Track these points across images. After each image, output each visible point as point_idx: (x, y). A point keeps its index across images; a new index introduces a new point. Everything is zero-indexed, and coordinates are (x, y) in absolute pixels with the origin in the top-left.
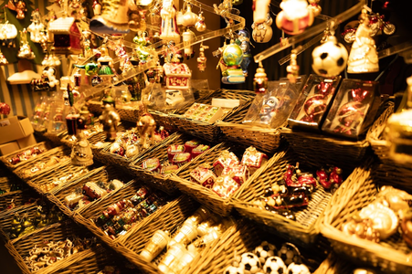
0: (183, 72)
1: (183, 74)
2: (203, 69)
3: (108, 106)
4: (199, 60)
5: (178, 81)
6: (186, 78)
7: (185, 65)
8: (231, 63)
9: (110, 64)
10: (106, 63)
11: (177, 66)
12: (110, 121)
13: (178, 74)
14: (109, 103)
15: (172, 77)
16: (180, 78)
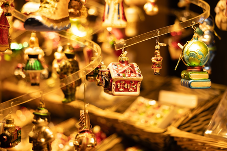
0: (133, 75)
1: (133, 77)
2: (158, 71)
3: (41, 120)
4: (153, 60)
5: (126, 86)
6: (136, 82)
7: (135, 65)
8: (194, 63)
9: (40, 57)
10: (35, 57)
11: (126, 67)
12: (43, 140)
13: (127, 77)
14: (43, 117)
15: (120, 81)
16: (129, 82)
